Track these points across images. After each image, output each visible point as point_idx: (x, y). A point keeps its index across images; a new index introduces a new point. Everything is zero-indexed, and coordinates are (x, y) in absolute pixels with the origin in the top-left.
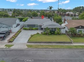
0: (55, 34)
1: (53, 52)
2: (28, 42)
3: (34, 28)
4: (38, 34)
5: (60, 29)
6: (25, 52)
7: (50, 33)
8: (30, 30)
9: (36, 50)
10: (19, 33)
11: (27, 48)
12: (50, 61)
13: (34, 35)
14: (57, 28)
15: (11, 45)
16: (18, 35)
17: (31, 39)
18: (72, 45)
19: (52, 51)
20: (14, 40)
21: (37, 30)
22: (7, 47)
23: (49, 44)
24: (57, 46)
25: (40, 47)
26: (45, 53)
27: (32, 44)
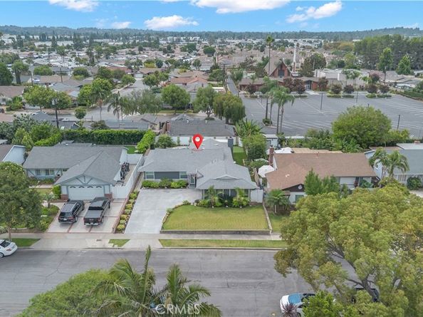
0: (234, 207)
1: (219, 256)
2: (161, 232)
3: (175, 182)
4: (187, 204)
5: (246, 191)
6: (158, 256)
7: (220, 204)
8: (163, 188)
9: (181, 253)
10: (134, 203)
11: (162, 247)
12: (207, 275)
13: (176, 208)
14: (239, 189)
15: (123, 240)
16: (132, 209)
17: (168, 224)
18: (267, 238)
19: (216, 255)
20: (126, 226)
21: (184, 187)
22: (116, 246)
23: (214, 235)
24: (231, 242)
25: (192, 245)
26: (202, 258)
27: (172, 237)
